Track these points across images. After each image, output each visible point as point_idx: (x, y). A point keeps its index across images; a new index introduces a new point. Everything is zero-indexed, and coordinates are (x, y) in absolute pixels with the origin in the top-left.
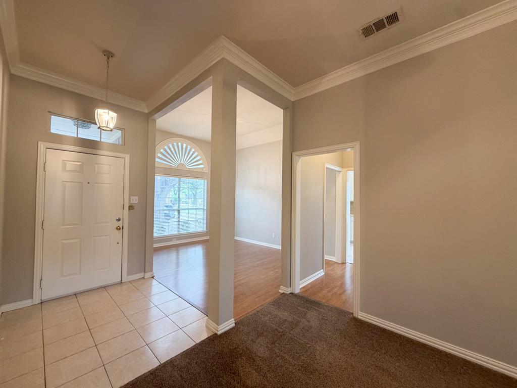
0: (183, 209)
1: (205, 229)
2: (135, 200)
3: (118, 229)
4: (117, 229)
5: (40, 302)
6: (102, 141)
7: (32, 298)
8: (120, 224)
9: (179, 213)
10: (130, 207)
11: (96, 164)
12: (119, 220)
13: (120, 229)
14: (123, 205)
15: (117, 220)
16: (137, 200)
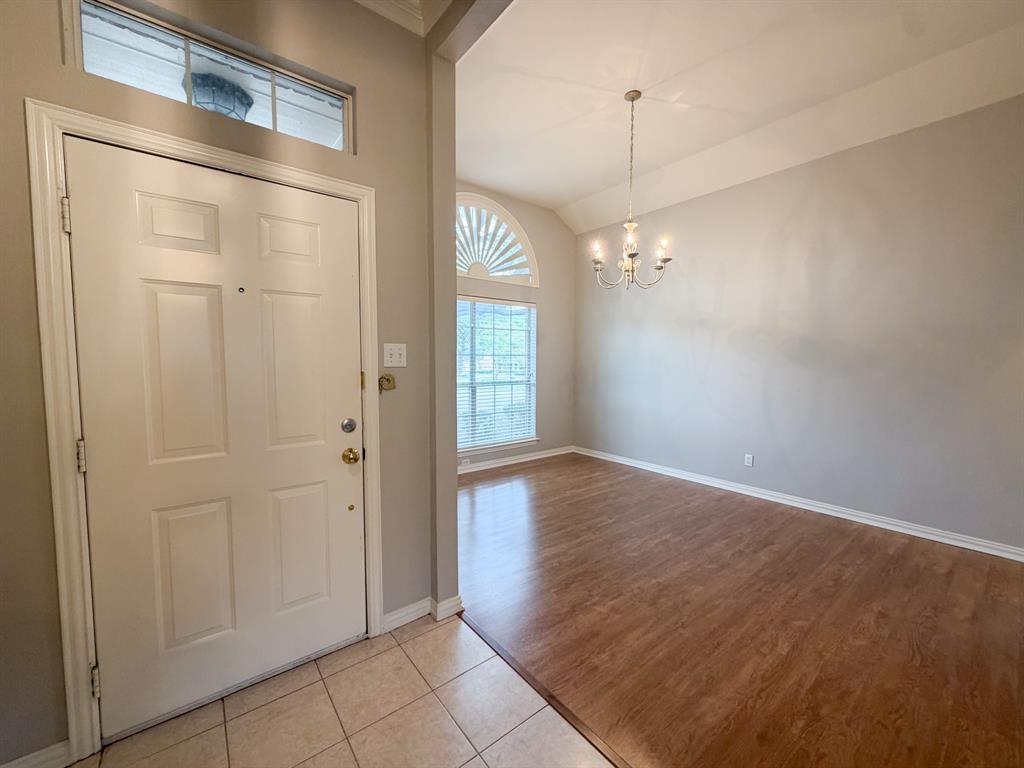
0: (483, 384)
1: (533, 433)
2: (397, 355)
3: (350, 458)
4: (346, 458)
5: (98, 747)
6: (279, 130)
7: (64, 736)
8: (353, 441)
9: (474, 392)
10: (385, 383)
11: (266, 216)
12: (350, 427)
13: (356, 460)
14: (362, 373)
15: (344, 427)
16: (404, 359)
